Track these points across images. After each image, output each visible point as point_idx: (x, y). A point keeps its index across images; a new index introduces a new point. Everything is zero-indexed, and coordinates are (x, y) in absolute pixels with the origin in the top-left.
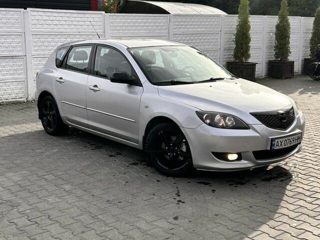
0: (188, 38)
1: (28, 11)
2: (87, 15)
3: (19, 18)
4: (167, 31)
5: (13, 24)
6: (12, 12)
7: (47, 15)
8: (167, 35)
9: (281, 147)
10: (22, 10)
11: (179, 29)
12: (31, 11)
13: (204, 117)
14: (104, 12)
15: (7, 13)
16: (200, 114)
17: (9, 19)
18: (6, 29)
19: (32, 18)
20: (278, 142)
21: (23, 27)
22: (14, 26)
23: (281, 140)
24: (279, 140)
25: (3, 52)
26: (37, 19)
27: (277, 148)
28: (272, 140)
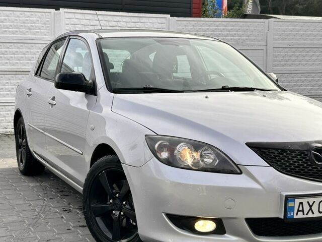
0: (298, 54)
1: (60, 13)
2: (144, 19)
3: (48, 21)
4: (264, 43)
5: (39, 29)
6: (39, 14)
7: (87, 18)
8: (264, 48)
9: (310, 215)
10: (53, 11)
11: (283, 40)
12: (65, 12)
13: (156, 146)
14: (169, 15)
15: (32, 15)
16: (151, 140)
17: (34, 23)
18: (30, 36)
19: (67, 22)
20: (301, 203)
21: (53, 33)
22: (41, 32)
23: (311, 200)
24: (305, 201)
25: (25, 65)
26: (72, 23)
27: (300, 215)
28: (288, 199)
